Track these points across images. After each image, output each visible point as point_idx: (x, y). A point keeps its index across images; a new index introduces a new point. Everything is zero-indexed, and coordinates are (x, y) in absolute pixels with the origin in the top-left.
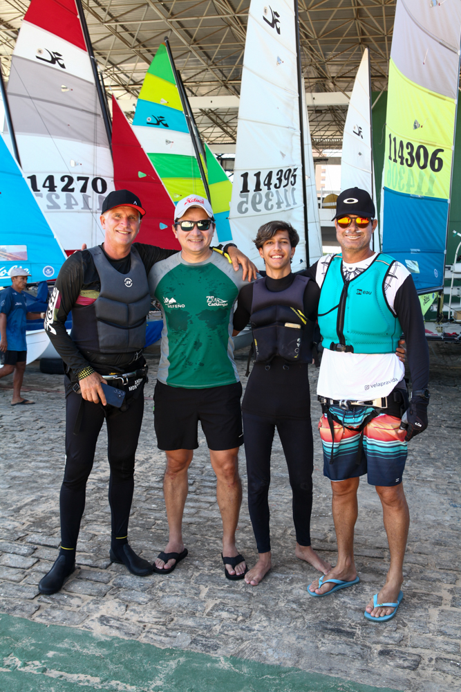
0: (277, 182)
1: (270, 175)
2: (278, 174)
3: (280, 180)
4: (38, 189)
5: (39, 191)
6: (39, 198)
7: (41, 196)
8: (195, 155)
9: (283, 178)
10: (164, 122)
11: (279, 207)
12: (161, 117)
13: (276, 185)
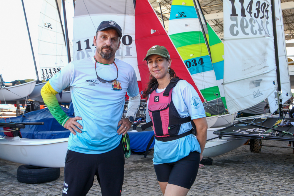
0: (256, 12)
1: (251, 3)
2: (257, 5)
3: (258, 10)
4: (90, 47)
5: (90, 48)
6: (91, 52)
7: (91, 51)
8: (201, 30)
9: (260, 9)
10: (184, 15)
11: (261, 33)
12: (183, 12)
13: (255, 14)
